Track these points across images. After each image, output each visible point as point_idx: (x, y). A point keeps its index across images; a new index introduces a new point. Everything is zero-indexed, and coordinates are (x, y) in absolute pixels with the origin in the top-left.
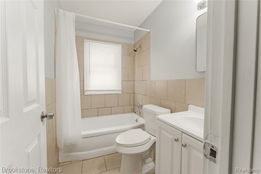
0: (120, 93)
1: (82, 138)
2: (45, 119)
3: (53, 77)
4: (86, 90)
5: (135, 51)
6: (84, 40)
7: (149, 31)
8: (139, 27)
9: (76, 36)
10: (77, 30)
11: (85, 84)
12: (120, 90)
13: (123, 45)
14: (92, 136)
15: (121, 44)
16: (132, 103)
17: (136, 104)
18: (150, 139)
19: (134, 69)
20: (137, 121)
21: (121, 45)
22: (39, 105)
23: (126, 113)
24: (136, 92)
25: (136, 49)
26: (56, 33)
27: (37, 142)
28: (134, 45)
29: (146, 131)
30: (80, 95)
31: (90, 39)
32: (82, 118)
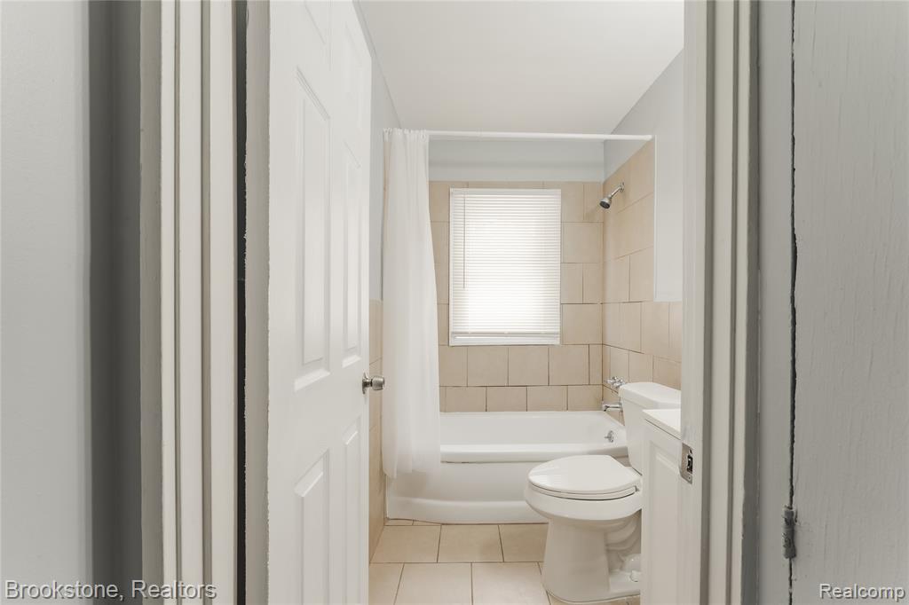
0: (557, 342)
1: (443, 462)
2: (369, 389)
3: (379, 299)
4: (453, 333)
5: (605, 206)
6: (451, 190)
7: (648, 137)
8: (612, 133)
9: (431, 184)
10: (432, 164)
11: (451, 315)
12: (554, 334)
13: (567, 189)
14: (465, 461)
15: (558, 188)
16: (596, 379)
17: (610, 381)
18: (637, 490)
19: (604, 264)
20: (610, 438)
21: (559, 191)
22: (328, 374)
23: (576, 409)
24: (610, 340)
25: (607, 201)
26: (385, 189)
27: (322, 473)
28: (605, 184)
29: (630, 466)
30: (439, 345)
31: (467, 185)
32: (441, 411)
